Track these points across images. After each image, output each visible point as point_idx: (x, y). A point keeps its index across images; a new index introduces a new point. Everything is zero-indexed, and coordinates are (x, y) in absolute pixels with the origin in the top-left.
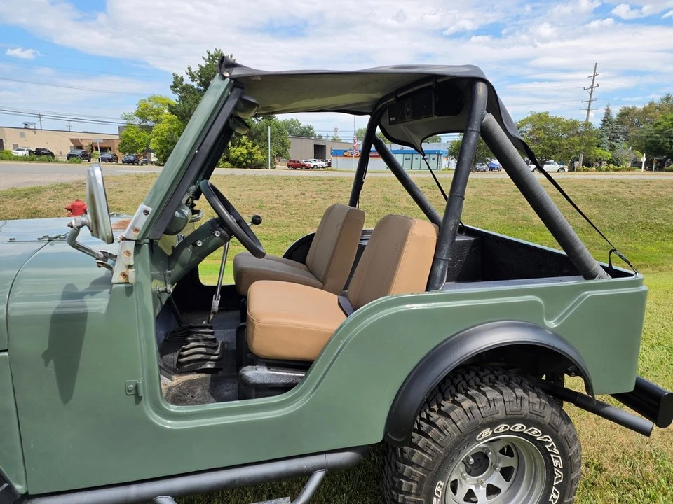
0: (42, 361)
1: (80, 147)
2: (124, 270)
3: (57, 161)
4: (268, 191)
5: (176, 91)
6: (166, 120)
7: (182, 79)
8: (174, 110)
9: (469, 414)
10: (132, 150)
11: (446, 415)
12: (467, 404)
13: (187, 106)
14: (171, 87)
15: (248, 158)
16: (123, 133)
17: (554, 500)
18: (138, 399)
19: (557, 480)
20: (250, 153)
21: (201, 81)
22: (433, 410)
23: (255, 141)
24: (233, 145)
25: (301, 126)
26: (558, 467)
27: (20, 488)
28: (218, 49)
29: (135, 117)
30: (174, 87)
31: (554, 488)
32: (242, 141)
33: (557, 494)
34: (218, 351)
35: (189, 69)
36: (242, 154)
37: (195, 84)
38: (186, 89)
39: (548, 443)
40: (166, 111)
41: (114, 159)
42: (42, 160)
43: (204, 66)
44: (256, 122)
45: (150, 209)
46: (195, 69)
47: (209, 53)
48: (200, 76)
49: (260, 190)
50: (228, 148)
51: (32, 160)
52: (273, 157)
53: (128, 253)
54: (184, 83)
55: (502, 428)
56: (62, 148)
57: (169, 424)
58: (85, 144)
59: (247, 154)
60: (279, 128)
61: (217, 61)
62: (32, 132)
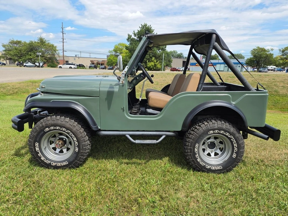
0: (105, 100)
1: (93, 64)
2: (122, 81)
3: (86, 69)
4: (161, 78)
5: (128, 41)
6: (125, 52)
7: (131, 36)
8: (127, 48)
9: (206, 126)
10: (111, 65)
11: (200, 126)
12: (206, 123)
13: (132, 47)
14: (127, 39)
15: (154, 67)
16: (109, 58)
17: (234, 157)
18: (123, 110)
19: (235, 150)
20: (155, 65)
21: (138, 36)
22: (197, 125)
23: (158, 60)
24: (149, 62)
25: (178, 53)
26: (235, 146)
27: (99, 128)
28: (145, 23)
29: (113, 52)
30: (128, 39)
31: (234, 153)
32: (152, 60)
33: (235, 155)
34: (140, 111)
35: (134, 32)
36: (152, 65)
37: (136, 38)
38: (133, 40)
39: (232, 138)
40: (124, 49)
41: (105, 68)
42: (81, 68)
43: (140, 30)
44: (159, 52)
45: (128, 67)
46: (136, 32)
47: (142, 25)
48: (138, 35)
49: (158, 78)
50: (147, 63)
51: (78, 68)
52: (165, 66)
53: (123, 77)
54: (132, 38)
55: (216, 131)
56: (87, 64)
57: (129, 118)
58: (95, 62)
59: (154, 65)
60: (168, 54)
61: (144, 28)
62: (78, 58)
